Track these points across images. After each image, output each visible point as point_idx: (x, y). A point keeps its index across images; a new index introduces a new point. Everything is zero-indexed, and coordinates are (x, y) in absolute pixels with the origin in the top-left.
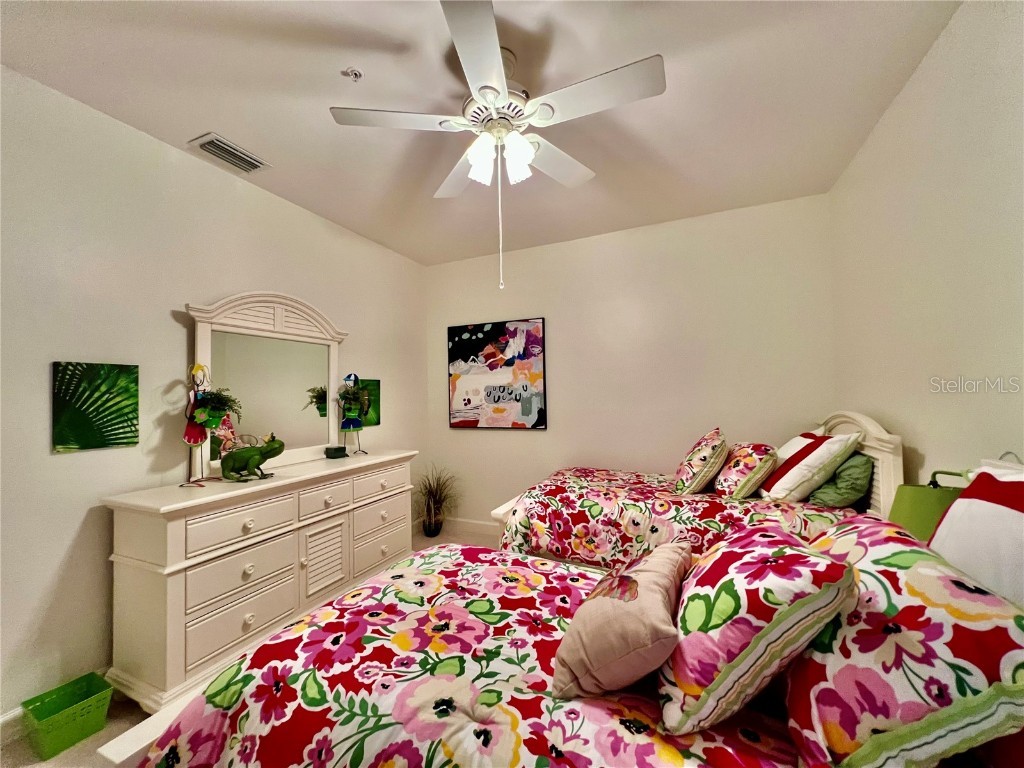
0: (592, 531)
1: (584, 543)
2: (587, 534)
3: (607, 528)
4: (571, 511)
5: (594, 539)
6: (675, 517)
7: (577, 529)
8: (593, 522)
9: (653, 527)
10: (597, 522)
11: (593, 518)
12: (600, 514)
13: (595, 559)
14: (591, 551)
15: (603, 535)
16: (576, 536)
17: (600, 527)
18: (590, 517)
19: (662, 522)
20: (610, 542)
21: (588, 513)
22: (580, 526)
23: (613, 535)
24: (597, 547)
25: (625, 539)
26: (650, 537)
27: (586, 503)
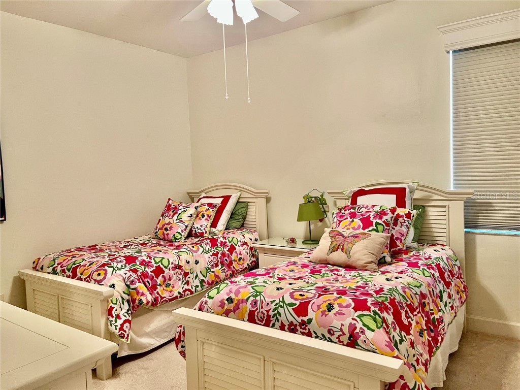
0: (167, 277)
1: (165, 288)
2: (165, 281)
3: (175, 272)
4: (152, 269)
5: (169, 282)
6: (203, 251)
7: (159, 280)
8: (166, 271)
9: (196, 261)
10: (169, 270)
11: (166, 267)
12: (169, 264)
13: (174, 296)
14: (171, 291)
15: (175, 277)
16: (160, 285)
17: (172, 272)
18: (164, 269)
19: (199, 256)
20: (179, 280)
21: (162, 266)
22: (160, 277)
23: (180, 275)
24: (173, 287)
25: (186, 274)
26: (196, 267)
27: (158, 260)
